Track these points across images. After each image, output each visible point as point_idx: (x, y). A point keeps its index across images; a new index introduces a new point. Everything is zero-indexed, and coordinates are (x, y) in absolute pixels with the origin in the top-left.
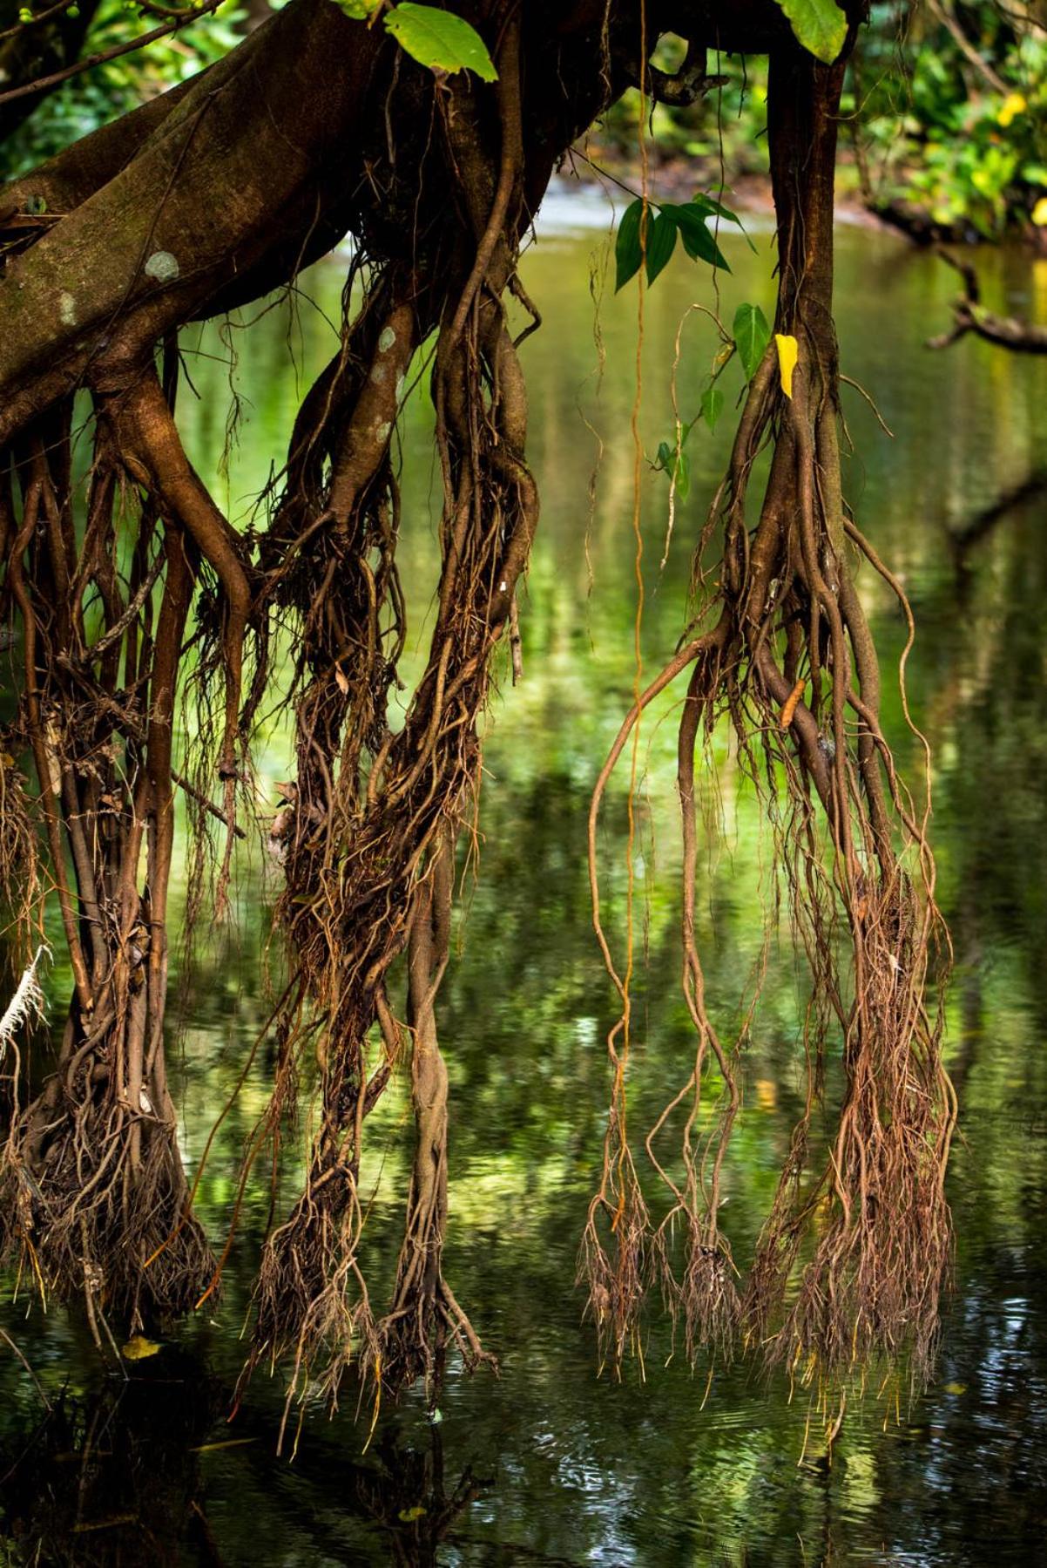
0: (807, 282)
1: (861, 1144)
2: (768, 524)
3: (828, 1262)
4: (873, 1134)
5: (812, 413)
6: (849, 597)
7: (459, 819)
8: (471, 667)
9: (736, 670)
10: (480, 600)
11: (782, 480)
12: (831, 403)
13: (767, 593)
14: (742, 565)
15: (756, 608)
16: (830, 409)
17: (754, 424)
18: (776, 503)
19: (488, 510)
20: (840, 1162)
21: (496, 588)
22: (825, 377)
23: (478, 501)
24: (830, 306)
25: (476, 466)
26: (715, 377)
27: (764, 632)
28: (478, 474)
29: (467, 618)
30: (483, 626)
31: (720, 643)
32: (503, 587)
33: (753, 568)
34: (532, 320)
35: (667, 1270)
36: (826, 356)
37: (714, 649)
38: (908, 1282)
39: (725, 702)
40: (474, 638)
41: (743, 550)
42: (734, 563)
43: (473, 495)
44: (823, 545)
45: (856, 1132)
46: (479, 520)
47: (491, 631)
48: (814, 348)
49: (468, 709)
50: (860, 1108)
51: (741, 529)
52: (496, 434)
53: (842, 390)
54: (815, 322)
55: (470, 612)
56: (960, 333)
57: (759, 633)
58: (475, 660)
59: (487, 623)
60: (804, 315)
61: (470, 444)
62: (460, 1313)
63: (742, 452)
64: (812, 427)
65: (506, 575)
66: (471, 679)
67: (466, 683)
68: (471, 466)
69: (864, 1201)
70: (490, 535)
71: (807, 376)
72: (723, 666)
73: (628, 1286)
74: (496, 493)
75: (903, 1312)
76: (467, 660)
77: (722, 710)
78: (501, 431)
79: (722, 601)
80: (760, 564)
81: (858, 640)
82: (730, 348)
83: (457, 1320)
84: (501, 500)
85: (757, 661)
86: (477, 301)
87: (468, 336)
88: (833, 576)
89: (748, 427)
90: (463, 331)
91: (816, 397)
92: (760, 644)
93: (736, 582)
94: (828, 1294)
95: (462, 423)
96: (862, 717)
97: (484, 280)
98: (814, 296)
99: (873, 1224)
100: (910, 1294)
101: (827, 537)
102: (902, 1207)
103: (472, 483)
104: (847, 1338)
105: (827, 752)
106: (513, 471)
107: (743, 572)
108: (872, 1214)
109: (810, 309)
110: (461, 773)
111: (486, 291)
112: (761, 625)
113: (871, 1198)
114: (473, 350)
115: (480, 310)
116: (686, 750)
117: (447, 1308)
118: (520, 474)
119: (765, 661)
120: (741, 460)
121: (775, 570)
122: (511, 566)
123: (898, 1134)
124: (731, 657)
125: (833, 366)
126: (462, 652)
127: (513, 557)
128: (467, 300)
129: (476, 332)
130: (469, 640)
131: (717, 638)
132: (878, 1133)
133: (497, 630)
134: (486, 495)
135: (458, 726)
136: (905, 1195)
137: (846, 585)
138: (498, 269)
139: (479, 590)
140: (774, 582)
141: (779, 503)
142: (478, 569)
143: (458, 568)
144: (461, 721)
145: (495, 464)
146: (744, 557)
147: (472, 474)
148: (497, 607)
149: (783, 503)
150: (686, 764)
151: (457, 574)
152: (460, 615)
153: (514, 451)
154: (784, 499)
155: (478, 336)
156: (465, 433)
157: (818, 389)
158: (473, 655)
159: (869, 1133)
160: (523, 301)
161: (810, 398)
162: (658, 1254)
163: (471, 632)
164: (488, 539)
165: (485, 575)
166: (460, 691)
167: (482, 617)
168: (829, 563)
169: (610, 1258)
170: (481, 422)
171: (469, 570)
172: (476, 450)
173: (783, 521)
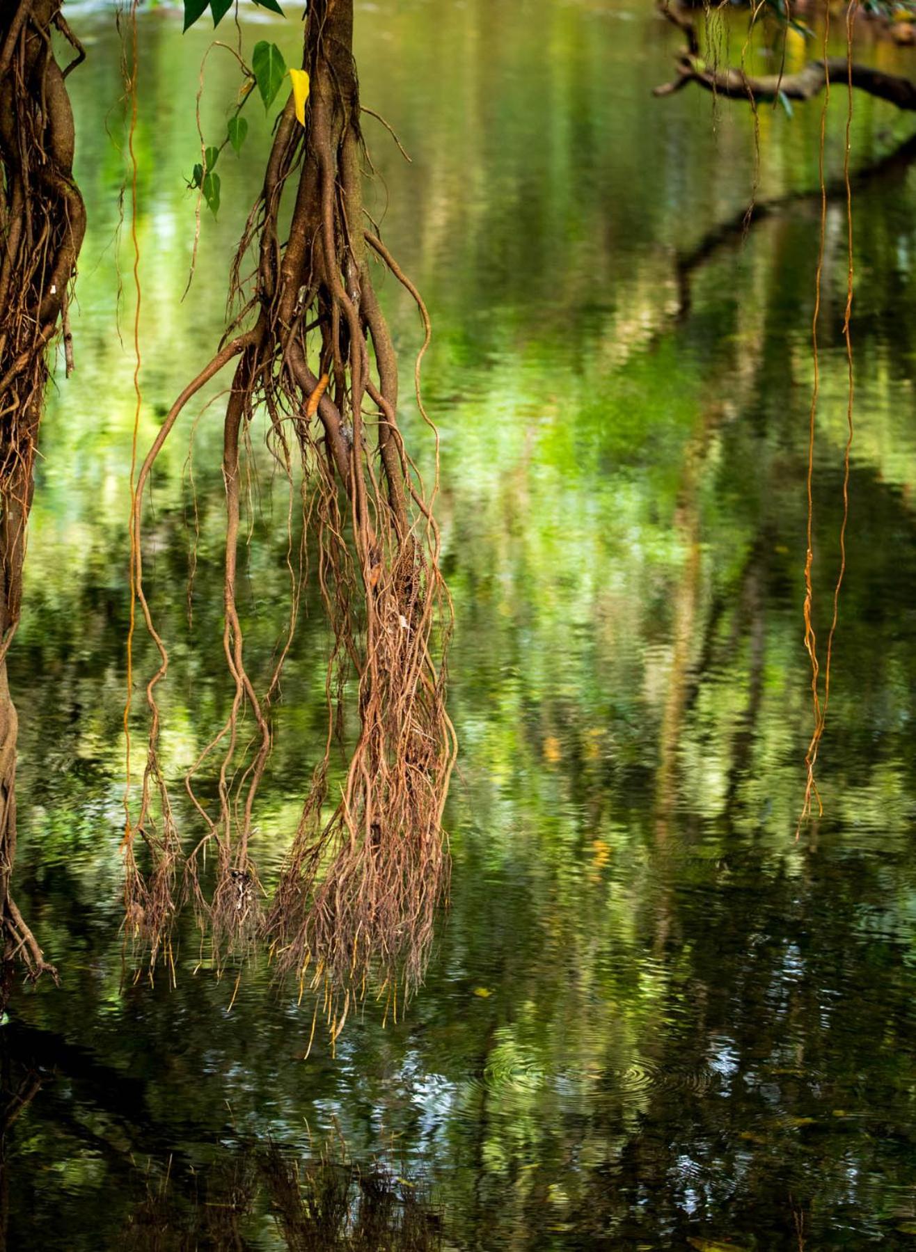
0: (329, 24)
1: (368, 780)
2: (297, 238)
3: (335, 882)
4: (379, 771)
5: (335, 140)
6: (369, 304)
7: (13, 496)
8: (23, 361)
9: (270, 366)
10: (32, 302)
11: (308, 199)
12: (352, 131)
13: (297, 298)
14: (274, 273)
15: (287, 312)
16: (352, 136)
17: (285, 149)
18: (303, 219)
19: (39, 222)
20: (349, 796)
21: (47, 290)
22: (346, 108)
23: (29, 214)
24: (350, 46)
25: (27, 183)
26: (241, 106)
27: (293, 332)
28: (28, 189)
29: (20, 317)
30: (34, 325)
31: (258, 342)
32: (53, 290)
33: (284, 276)
34: (77, 55)
35: (198, 890)
36: (347, 90)
37: (252, 347)
38: (405, 899)
39: (262, 394)
40: (25, 335)
41: (275, 260)
42: (267, 271)
43: (25, 208)
44: (346, 257)
45: (364, 769)
46: (30, 231)
47: (42, 329)
48: (336, 82)
49: (21, 398)
50: (369, 749)
51: (273, 242)
52: (44, 155)
53: (363, 119)
54: (338, 60)
55: (21, 312)
56: (684, 81)
57: (289, 333)
58: (27, 355)
59: (37, 322)
60: (327, 53)
61: (20, 163)
62: (25, 928)
63: (274, 173)
64: (335, 152)
65: (56, 280)
66: (23, 372)
67: (18, 375)
68: (21, 181)
69: (368, 829)
70: (40, 244)
71: (330, 107)
72: (260, 362)
73: (162, 905)
74: (46, 206)
75: (400, 925)
76: (20, 354)
77: (260, 401)
78: (51, 152)
79: (259, 305)
80: (290, 273)
81: (378, 340)
82: (252, 80)
83: (22, 936)
84: (50, 213)
85: (288, 358)
86: (23, 36)
87: (16, 67)
88: (355, 285)
89: (279, 152)
90: (11, 62)
91: (338, 126)
92: (290, 343)
93: (269, 288)
94: (334, 910)
95: (12, 143)
96: (381, 409)
97: (29, 16)
98: (335, 36)
99: (376, 850)
100: (407, 909)
101: (349, 249)
102: (402, 834)
103: (24, 198)
104: (349, 949)
105: (347, 438)
106: (60, 187)
107: (275, 280)
108: (376, 841)
109: (332, 47)
110: (14, 454)
111: (31, 27)
112: (291, 326)
113: (375, 827)
114: (20, 80)
115: (26, 44)
116: (231, 437)
117: (14, 925)
118: (68, 190)
119: (295, 357)
120: (273, 181)
121: (302, 280)
122: (60, 272)
123: (402, 773)
124: (266, 354)
125: (354, 100)
126: (14, 348)
127: (62, 264)
128: (14, 34)
129: (23, 62)
130: (21, 337)
131: (256, 338)
132: (384, 770)
133: (48, 328)
134: (37, 209)
135: (12, 412)
136: (405, 824)
137: (367, 292)
138: (42, 8)
139: (30, 292)
140: (302, 289)
141: (305, 219)
142: (29, 275)
143: (12, 273)
144: (13, 408)
145: (44, 181)
146: (276, 267)
147: (23, 189)
148: (47, 308)
149: (309, 219)
150: (231, 449)
151: (11, 278)
152: (13, 314)
153: (61, 170)
154: (310, 216)
155: (25, 66)
156: (15, 154)
157: (340, 119)
158: (25, 350)
159: (375, 770)
160: (67, 36)
161: (332, 127)
162: (191, 876)
163: (23, 330)
164: (39, 247)
165: (35, 279)
166: (13, 381)
167: (34, 316)
168: (351, 272)
169: (146, 880)
170: (30, 142)
171: (21, 274)
172: (26, 167)
173: (309, 235)
